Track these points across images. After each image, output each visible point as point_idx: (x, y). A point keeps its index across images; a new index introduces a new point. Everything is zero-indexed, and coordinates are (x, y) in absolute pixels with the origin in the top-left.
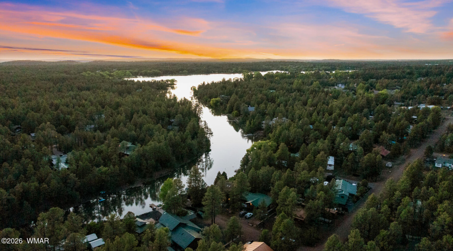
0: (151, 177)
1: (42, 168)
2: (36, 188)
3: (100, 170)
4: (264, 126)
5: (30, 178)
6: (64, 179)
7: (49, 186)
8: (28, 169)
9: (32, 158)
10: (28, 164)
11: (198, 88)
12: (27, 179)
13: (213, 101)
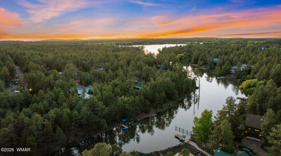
0: (162, 107)
1: (71, 96)
2: (67, 114)
3: (122, 100)
4: (233, 71)
5: (62, 104)
6: (92, 106)
7: (79, 112)
8: (60, 96)
9: (62, 87)
10: (59, 92)
11: (162, 50)
12: (59, 105)
13: (178, 56)
